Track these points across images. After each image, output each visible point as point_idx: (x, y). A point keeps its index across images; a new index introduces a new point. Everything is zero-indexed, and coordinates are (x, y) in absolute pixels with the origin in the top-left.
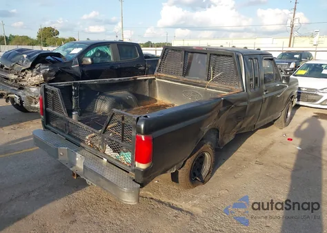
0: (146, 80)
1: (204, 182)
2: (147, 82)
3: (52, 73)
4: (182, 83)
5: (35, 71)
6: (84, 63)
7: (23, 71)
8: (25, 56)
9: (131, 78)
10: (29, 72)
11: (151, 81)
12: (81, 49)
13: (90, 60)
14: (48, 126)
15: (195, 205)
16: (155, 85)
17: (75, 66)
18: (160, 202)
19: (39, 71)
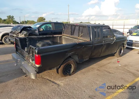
0: (58, 36)
1: (70, 75)
2: (59, 37)
3: (27, 34)
4: (71, 38)
5: (22, 33)
6: (40, 30)
7: (18, 33)
8: (19, 28)
9: (51, 36)
10: (20, 34)
11: (60, 37)
12: (40, 25)
13: (42, 30)
14: (17, 52)
15: (62, 83)
16: (62, 39)
17: (37, 32)
18: (50, 81)
19: (23, 33)
